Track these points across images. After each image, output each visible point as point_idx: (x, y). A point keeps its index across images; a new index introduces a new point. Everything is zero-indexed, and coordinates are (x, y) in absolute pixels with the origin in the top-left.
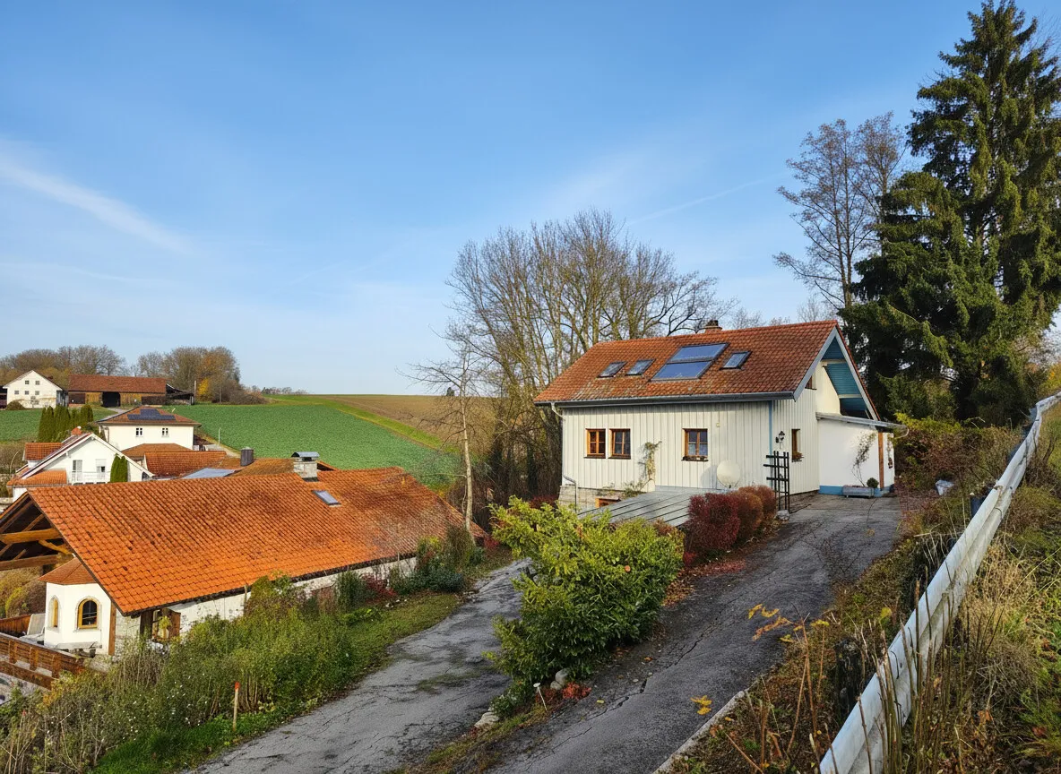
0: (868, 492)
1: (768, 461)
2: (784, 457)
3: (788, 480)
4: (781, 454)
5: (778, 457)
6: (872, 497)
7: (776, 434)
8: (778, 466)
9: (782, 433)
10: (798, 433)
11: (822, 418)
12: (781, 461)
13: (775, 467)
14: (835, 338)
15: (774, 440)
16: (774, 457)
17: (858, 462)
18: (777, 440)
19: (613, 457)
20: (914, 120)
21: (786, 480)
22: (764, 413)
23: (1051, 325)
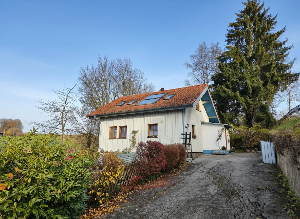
0: (222, 152)
1: (182, 136)
2: (189, 134)
3: (191, 144)
4: (188, 133)
5: (187, 134)
6: (224, 154)
7: (185, 125)
8: (187, 138)
9: (188, 125)
10: (194, 127)
11: (203, 123)
12: (188, 136)
13: (185, 138)
14: (207, 90)
15: (185, 127)
16: (185, 134)
17: (218, 140)
18: (186, 128)
19: (120, 138)
20: (228, 32)
21: (190, 144)
22: (180, 115)
23: (273, 99)
